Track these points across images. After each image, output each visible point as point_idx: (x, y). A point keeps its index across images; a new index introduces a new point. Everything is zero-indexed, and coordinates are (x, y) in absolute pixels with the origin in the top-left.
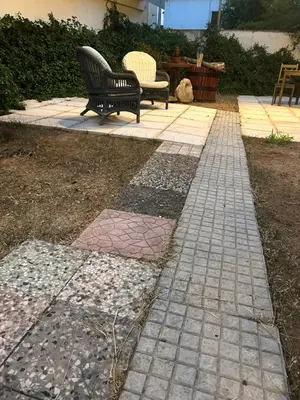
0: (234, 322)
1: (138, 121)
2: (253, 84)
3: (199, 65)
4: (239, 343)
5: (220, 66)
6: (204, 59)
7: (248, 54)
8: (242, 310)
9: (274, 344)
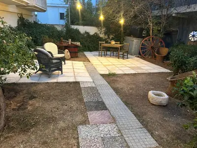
0: (138, 130)
1: (62, 74)
2: (88, 47)
3: (70, 43)
4: (141, 133)
5: (78, 44)
6: (72, 41)
7: (83, 35)
8: (138, 127)
9: (146, 131)
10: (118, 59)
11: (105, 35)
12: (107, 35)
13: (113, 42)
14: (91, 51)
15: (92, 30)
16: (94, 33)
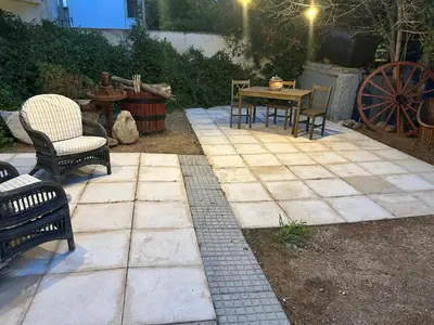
2: (199, 96)
3: (137, 89)
5: (165, 90)
7: (184, 58)
10: (292, 139)
11: (247, 57)
12: (252, 59)
13: (277, 84)
14: (206, 107)
15: (209, 45)
16: (214, 53)
